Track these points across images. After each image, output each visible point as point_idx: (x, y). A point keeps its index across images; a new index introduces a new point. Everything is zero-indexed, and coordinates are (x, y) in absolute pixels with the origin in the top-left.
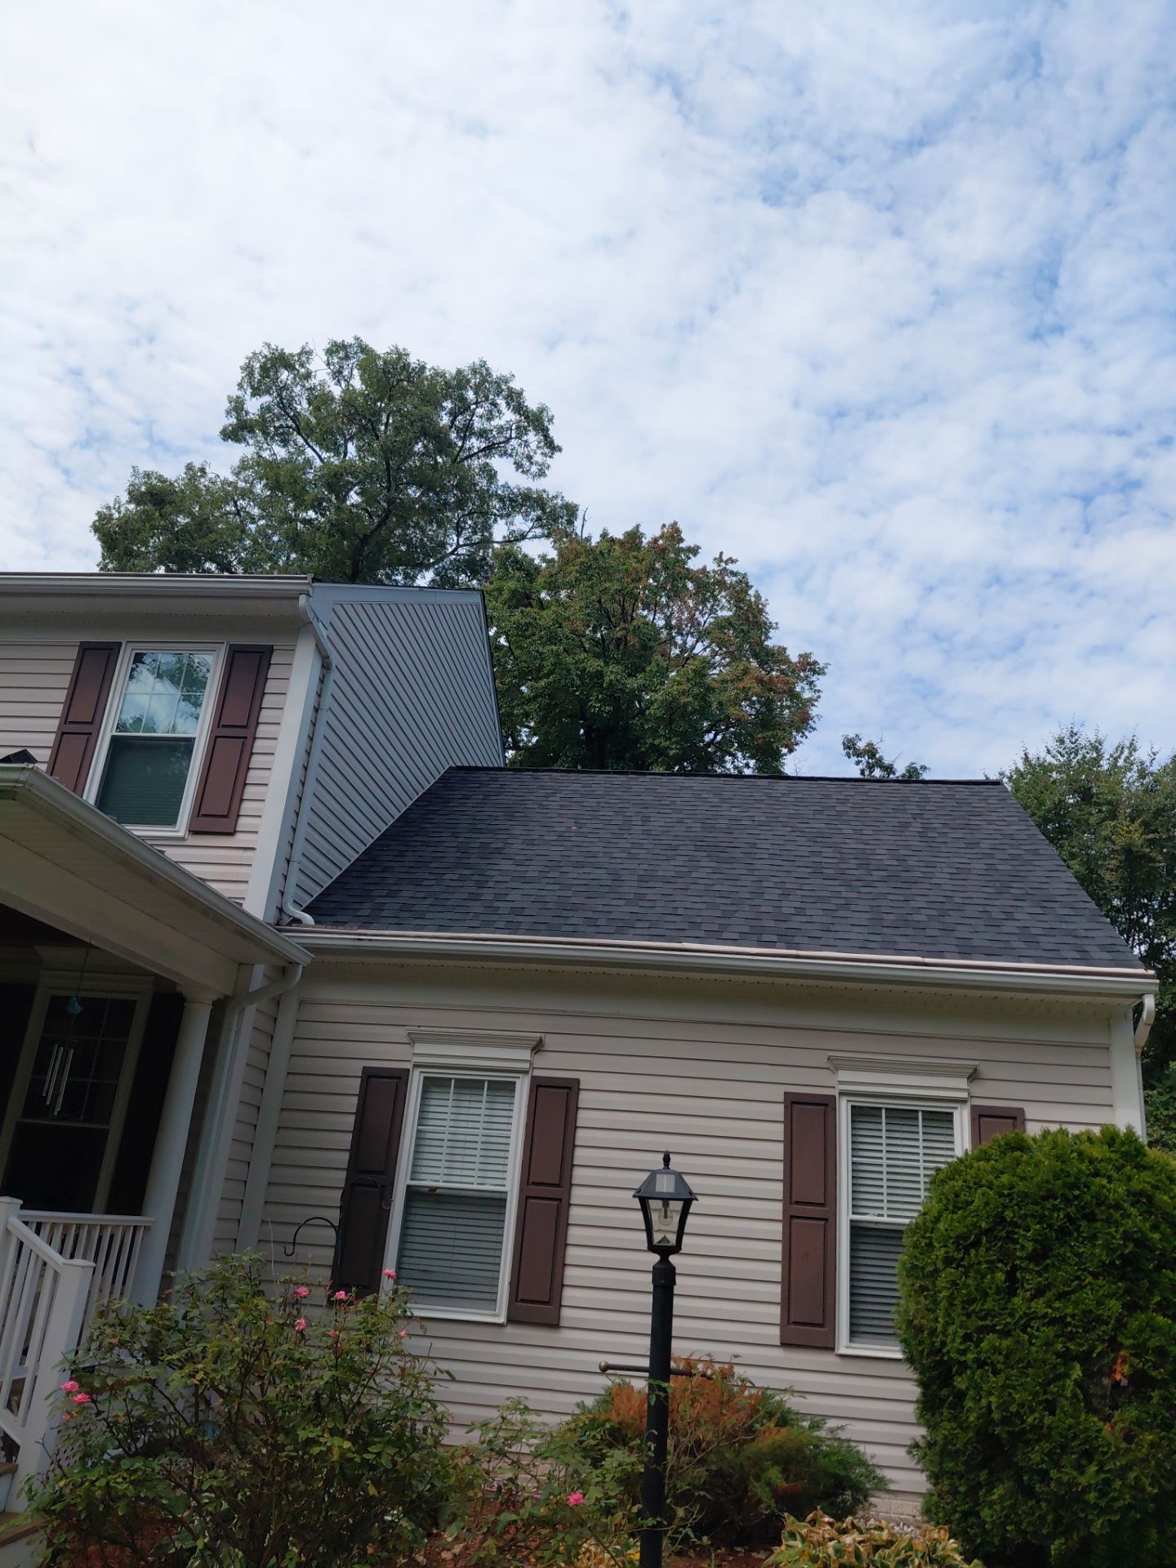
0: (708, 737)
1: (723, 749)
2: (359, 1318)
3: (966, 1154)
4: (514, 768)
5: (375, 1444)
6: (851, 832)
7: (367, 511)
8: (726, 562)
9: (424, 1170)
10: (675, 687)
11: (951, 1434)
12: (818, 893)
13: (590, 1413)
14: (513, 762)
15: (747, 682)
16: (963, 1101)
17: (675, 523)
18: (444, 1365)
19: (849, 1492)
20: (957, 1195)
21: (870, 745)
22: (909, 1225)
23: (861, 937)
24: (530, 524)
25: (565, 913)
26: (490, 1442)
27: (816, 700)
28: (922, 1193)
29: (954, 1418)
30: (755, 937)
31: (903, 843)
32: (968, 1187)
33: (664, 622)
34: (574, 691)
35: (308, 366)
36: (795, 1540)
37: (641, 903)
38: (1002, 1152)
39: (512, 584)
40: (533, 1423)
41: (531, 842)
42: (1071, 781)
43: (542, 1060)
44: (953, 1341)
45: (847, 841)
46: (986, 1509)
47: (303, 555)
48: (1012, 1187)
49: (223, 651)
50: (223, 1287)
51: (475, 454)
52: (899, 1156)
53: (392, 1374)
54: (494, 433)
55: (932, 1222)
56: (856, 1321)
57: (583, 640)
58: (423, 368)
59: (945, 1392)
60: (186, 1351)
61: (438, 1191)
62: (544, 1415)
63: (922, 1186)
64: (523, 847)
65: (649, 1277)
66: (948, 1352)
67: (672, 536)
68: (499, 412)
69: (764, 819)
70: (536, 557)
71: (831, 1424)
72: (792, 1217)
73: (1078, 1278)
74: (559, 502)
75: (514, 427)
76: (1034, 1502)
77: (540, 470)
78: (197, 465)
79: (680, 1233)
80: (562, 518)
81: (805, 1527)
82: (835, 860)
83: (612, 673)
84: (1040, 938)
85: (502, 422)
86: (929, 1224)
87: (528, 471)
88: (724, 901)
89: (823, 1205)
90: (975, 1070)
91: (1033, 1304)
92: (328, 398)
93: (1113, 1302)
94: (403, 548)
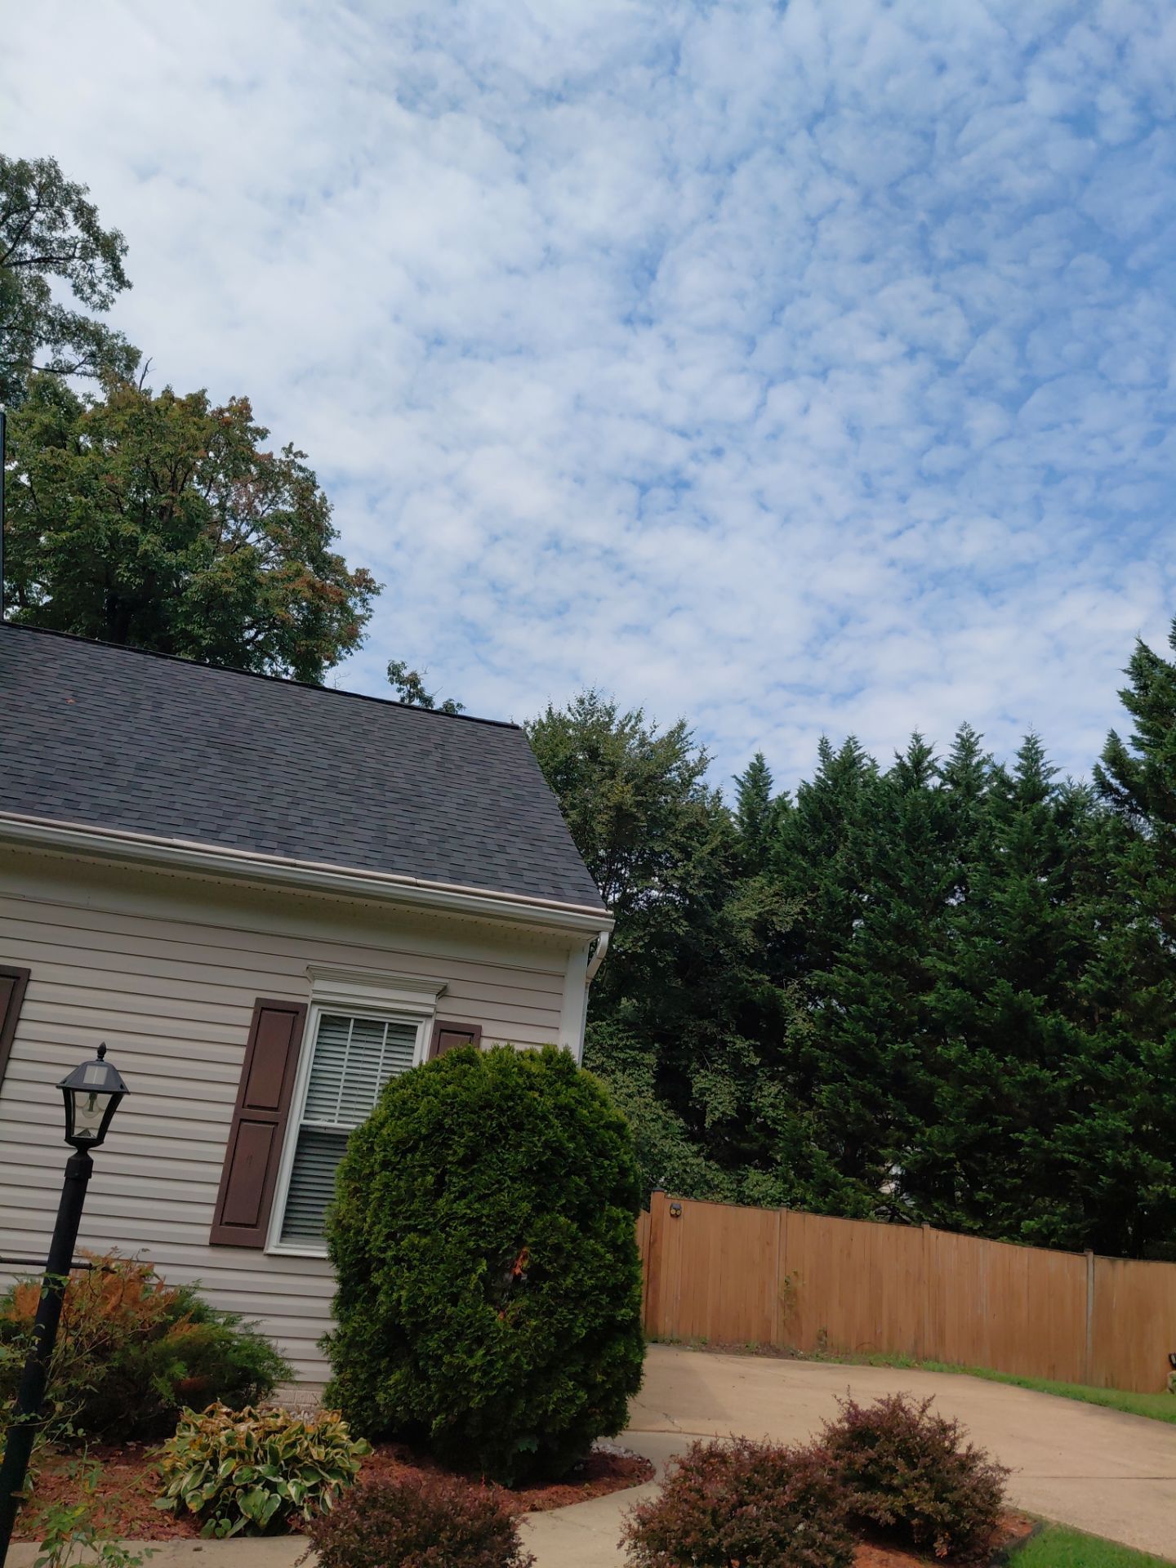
0: (249, 634)
1: (263, 649)
3: (421, 1064)
4: (14, 624)
6: (373, 751)
8: (295, 455)
10: (219, 574)
11: (360, 1326)
12: (328, 807)
14: (15, 618)
15: (298, 584)
16: (428, 1016)
19: (254, 1385)
20: (404, 1103)
21: (414, 674)
22: (355, 1131)
23: (362, 853)
24: (82, 359)
25: (41, 791)
27: (367, 619)
28: (374, 1101)
29: (367, 1310)
30: (253, 842)
31: (421, 769)
32: (415, 1095)
33: (217, 501)
34: (101, 553)
36: (190, 1431)
37: (135, 793)
38: (453, 1064)
39: (46, 418)
41: (15, 708)
42: (585, 739)
44: (376, 1239)
45: (367, 759)
46: (381, 1393)
48: (455, 1096)
51: (26, 262)
52: (359, 1065)
54: (54, 245)
55: (377, 1127)
56: (289, 1222)
57: (122, 500)
59: (361, 1288)
63: (375, 1095)
66: (370, 1250)
67: (241, 413)
68: (65, 224)
69: (289, 725)
70: (81, 395)
71: (247, 1320)
72: (242, 1120)
73: (498, 1182)
74: (120, 343)
75: (79, 245)
76: (425, 1385)
77: (102, 302)
80: (120, 361)
81: (202, 1418)
82: (353, 777)
83: (149, 542)
84: (525, 872)
85: (66, 236)
86: (374, 1130)
87: (88, 298)
88: (228, 801)
89: (275, 1109)
90: (445, 988)
91: (455, 1206)
93: (524, 1204)
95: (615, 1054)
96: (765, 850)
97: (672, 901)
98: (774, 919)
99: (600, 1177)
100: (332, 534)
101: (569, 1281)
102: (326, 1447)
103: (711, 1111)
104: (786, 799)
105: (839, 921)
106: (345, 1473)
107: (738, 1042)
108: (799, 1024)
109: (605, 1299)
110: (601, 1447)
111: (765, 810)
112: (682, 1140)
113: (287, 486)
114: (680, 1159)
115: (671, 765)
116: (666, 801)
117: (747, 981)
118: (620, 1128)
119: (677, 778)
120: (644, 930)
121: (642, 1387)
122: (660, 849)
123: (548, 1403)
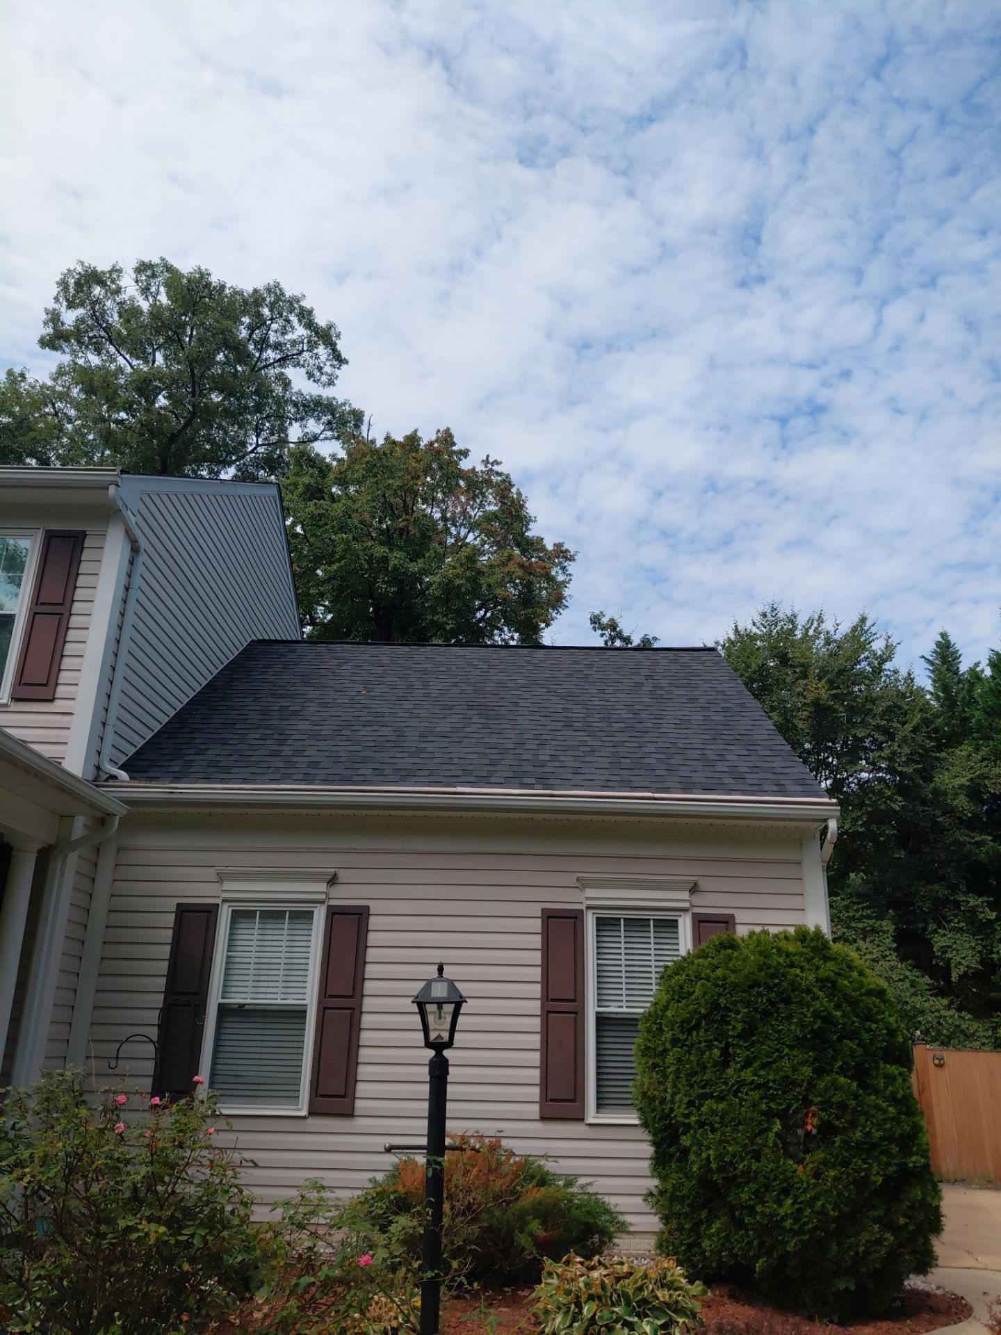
0: (480, 614)
1: (492, 624)
2: (171, 1120)
3: (689, 953)
4: (311, 641)
5: (188, 1226)
6: (596, 691)
7: (174, 413)
8: (492, 464)
9: (234, 989)
10: (451, 571)
11: (678, 1183)
12: (568, 743)
13: (380, 1185)
14: (310, 636)
15: (511, 567)
16: (685, 910)
17: (448, 429)
18: (248, 1155)
19: (597, 1236)
20: (681, 988)
21: (612, 620)
22: (643, 1014)
23: (603, 778)
24: (322, 428)
25: (355, 766)
26: (291, 1218)
27: (568, 583)
28: (654, 987)
29: (681, 1170)
30: (517, 781)
31: (637, 700)
32: (689, 980)
33: (440, 515)
34: (363, 574)
35: (118, 282)
36: (553, 1278)
37: (423, 755)
38: (717, 951)
39: (306, 480)
40: (328, 1199)
41: (325, 705)
42: (772, 648)
43: (337, 891)
44: (679, 1107)
45: (592, 699)
46: (706, 1240)
47: (115, 451)
48: (725, 979)
49: (39, 537)
50: (47, 1100)
51: (271, 364)
52: (635, 957)
53: (202, 1166)
54: (288, 346)
56: (601, 1096)
57: (371, 530)
58: (223, 287)
59: (672, 1149)
60: (14, 1157)
61: (246, 1007)
62: (337, 1191)
63: (653, 981)
64: (319, 709)
65: (426, 1069)
66: (676, 1116)
67: (446, 441)
68: (293, 328)
69: (525, 682)
70: (327, 456)
71: (582, 1181)
72: (548, 1012)
73: (777, 1050)
74: (348, 409)
75: (305, 341)
76: (743, 1232)
77: (329, 380)
78: (18, 370)
79: (452, 1031)
80: (350, 422)
81: (561, 1267)
82: (583, 715)
83: (396, 558)
84: (746, 775)
85: (295, 336)
86: (659, 1012)
87: (319, 380)
88: (492, 751)
89: (574, 1001)
90: (696, 884)
91: (742, 1074)
92: (136, 311)
93: (805, 1068)
94: (208, 447)
95: (853, 925)
96: (966, 720)
97: (881, 780)
98: (987, 782)
99: (871, 1040)
100: (530, 520)
101: (858, 1134)
102: (669, 1290)
103: (956, 966)
104: (978, 669)
106: (689, 1313)
107: (971, 900)
109: (895, 1149)
110: (912, 1283)
111: (958, 683)
112: (931, 995)
113: (490, 491)
114: (933, 1013)
115: (859, 656)
116: (860, 690)
117: (970, 843)
118: (881, 993)
119: (867, 668)
120: (861, 810)
121: (944, 1227)
122: (863, 734)
123: (858, 1246)
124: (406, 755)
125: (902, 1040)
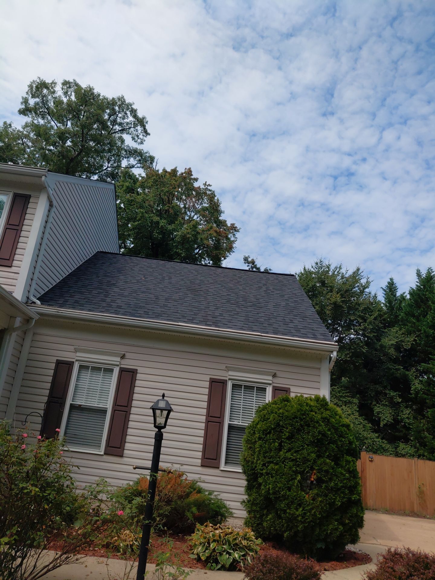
0: (197, 251)
1: (201, 256)
3: (269, 402)
4: (123, 254)
5: (48, 490)
6: (242, 288)
7: (73, 149)
8: (208, 186)
9: (77, 398)
10: (186, 231)
11: (255, 498)
12: (228, 309)
13: (131, 486)
15: (212, 232)
16: (270, 384)
17: (190, 168)
19: (220, 517)
21: (253, 260)
22: (248, 426)
23: (241, 325)
24: (136, 162)
25: (137, 309)
26: (92, 492)
27: (235, 241)
28: (254, 415)
29: (257, 492)
30: (205, 323)
32: (268, 413)
33: (183, 206)
34: (148, 228)
35: (54, 88)
36: (199, 531)
37: (166, 308)
38: (281, 402)
39: (127, 184)
41: (126, 282)
42: (319, 278)
43: (124, 362)
44: (259, 466)
45: (240, 291)
46: (265, 522)
47: (47, 163)
48: (283, 414)
49: (11, 195)
51: (117, 132)
52: (247, 402)
53: (57, 466)
54: (125, 125)
55: (256, 425)
56: (227, 459)
57: (153, 209)
58: (99, 95)
59: (255, 483)
61: (82, 406)
63: (254, 413)
64: (124, 284)
66: (257, 469)
67: (189, 173)
68: (128, 117)
69: (212, 281)
70: (137, 175)
71: (216, 493)
72: (208, 421)
73: (302, 446)
74: (148, 155)
75: (132, 123)
76: (281, 520)
77: (141, 141)
78: (8, 122)
79: (166, 422)
80: (148, 161)
81: (203, 527)
82: (235, 298)
83: (163, 223)
84: (301, 330)
85: (128, 121)
86: (254, 425)
87: (137, 141)
88: (195, 309)
89: (219, 418)
90: (275, 374)
91: (287, 454)
92: (61, 102)
93: (313, 454)
94: (87, 165)
95: (341, 399)
96: (397, 316)
97: (360, 339)
98: (403, 343)
99: (342, 445)
100: (222, 212)
101: (332, 484)
102: (247, 541)
103: (383, 420)
104: (404, 295)
105: (431, 343)
107: (391, 393)
108: (416, 385)
109: (347, 491)
110: (349, 548)
111: (395, 300)
112: (371, 432)
113: (206, 197)
114: (371, 439)
115: (355, 285)
116: (354, 300)
117: (394, 369)
118: (348, 426)
119: (358, 290)
120: (349, 351)
121: (364, 526)
122: (353, 318)
123: (328, 530)
124: (159, 307)
125: (354, 446)
